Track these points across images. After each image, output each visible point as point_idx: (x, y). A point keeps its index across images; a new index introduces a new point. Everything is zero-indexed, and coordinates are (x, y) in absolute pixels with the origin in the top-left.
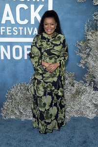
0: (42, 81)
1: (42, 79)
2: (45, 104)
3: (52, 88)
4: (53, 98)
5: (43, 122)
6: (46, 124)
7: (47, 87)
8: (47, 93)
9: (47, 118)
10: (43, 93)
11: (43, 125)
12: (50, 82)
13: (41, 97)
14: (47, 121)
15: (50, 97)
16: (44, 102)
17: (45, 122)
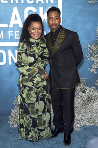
0: (33, 87)
1: (33, 85)
2: (37, 110)
3: (44, 92)
4: (45, 104)
5: (36, 130)
6: (39, 131)
7: (40, 92)
8: (39, 99)
9: (41, 125)
10: (35, 99)
11: (36, 133)
12: (41, 87)
13: (34, 104)
14: (40, 128)
15: (43, 102)
16: (36, 108)
17: (38, 129)
